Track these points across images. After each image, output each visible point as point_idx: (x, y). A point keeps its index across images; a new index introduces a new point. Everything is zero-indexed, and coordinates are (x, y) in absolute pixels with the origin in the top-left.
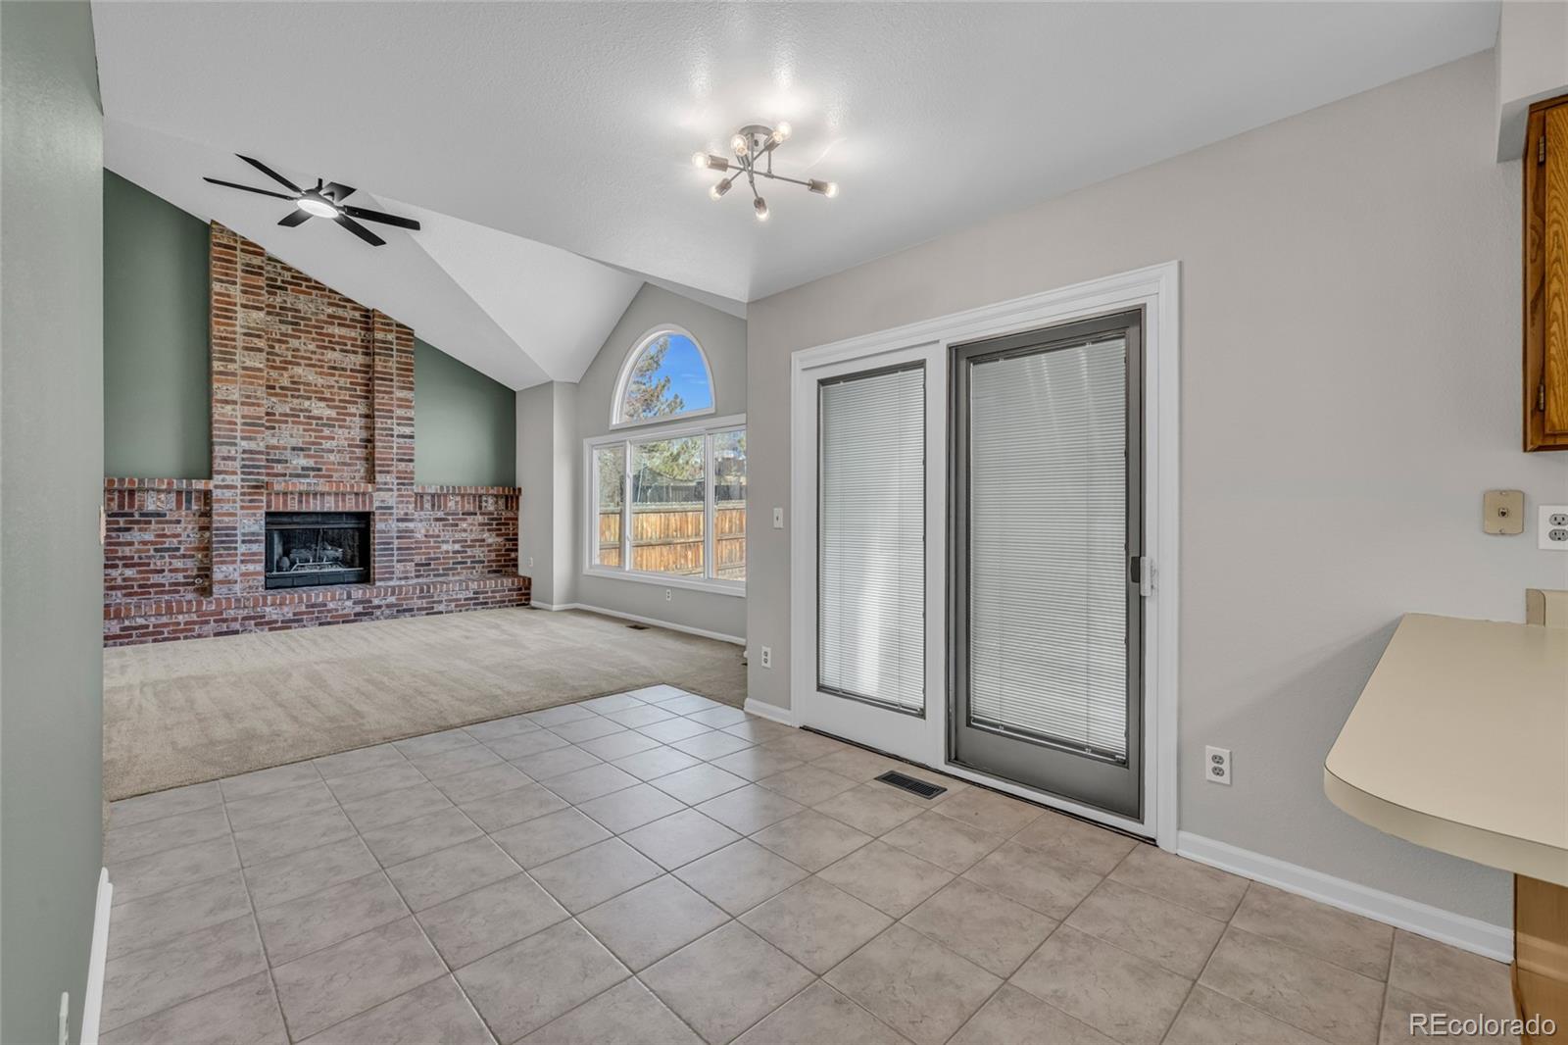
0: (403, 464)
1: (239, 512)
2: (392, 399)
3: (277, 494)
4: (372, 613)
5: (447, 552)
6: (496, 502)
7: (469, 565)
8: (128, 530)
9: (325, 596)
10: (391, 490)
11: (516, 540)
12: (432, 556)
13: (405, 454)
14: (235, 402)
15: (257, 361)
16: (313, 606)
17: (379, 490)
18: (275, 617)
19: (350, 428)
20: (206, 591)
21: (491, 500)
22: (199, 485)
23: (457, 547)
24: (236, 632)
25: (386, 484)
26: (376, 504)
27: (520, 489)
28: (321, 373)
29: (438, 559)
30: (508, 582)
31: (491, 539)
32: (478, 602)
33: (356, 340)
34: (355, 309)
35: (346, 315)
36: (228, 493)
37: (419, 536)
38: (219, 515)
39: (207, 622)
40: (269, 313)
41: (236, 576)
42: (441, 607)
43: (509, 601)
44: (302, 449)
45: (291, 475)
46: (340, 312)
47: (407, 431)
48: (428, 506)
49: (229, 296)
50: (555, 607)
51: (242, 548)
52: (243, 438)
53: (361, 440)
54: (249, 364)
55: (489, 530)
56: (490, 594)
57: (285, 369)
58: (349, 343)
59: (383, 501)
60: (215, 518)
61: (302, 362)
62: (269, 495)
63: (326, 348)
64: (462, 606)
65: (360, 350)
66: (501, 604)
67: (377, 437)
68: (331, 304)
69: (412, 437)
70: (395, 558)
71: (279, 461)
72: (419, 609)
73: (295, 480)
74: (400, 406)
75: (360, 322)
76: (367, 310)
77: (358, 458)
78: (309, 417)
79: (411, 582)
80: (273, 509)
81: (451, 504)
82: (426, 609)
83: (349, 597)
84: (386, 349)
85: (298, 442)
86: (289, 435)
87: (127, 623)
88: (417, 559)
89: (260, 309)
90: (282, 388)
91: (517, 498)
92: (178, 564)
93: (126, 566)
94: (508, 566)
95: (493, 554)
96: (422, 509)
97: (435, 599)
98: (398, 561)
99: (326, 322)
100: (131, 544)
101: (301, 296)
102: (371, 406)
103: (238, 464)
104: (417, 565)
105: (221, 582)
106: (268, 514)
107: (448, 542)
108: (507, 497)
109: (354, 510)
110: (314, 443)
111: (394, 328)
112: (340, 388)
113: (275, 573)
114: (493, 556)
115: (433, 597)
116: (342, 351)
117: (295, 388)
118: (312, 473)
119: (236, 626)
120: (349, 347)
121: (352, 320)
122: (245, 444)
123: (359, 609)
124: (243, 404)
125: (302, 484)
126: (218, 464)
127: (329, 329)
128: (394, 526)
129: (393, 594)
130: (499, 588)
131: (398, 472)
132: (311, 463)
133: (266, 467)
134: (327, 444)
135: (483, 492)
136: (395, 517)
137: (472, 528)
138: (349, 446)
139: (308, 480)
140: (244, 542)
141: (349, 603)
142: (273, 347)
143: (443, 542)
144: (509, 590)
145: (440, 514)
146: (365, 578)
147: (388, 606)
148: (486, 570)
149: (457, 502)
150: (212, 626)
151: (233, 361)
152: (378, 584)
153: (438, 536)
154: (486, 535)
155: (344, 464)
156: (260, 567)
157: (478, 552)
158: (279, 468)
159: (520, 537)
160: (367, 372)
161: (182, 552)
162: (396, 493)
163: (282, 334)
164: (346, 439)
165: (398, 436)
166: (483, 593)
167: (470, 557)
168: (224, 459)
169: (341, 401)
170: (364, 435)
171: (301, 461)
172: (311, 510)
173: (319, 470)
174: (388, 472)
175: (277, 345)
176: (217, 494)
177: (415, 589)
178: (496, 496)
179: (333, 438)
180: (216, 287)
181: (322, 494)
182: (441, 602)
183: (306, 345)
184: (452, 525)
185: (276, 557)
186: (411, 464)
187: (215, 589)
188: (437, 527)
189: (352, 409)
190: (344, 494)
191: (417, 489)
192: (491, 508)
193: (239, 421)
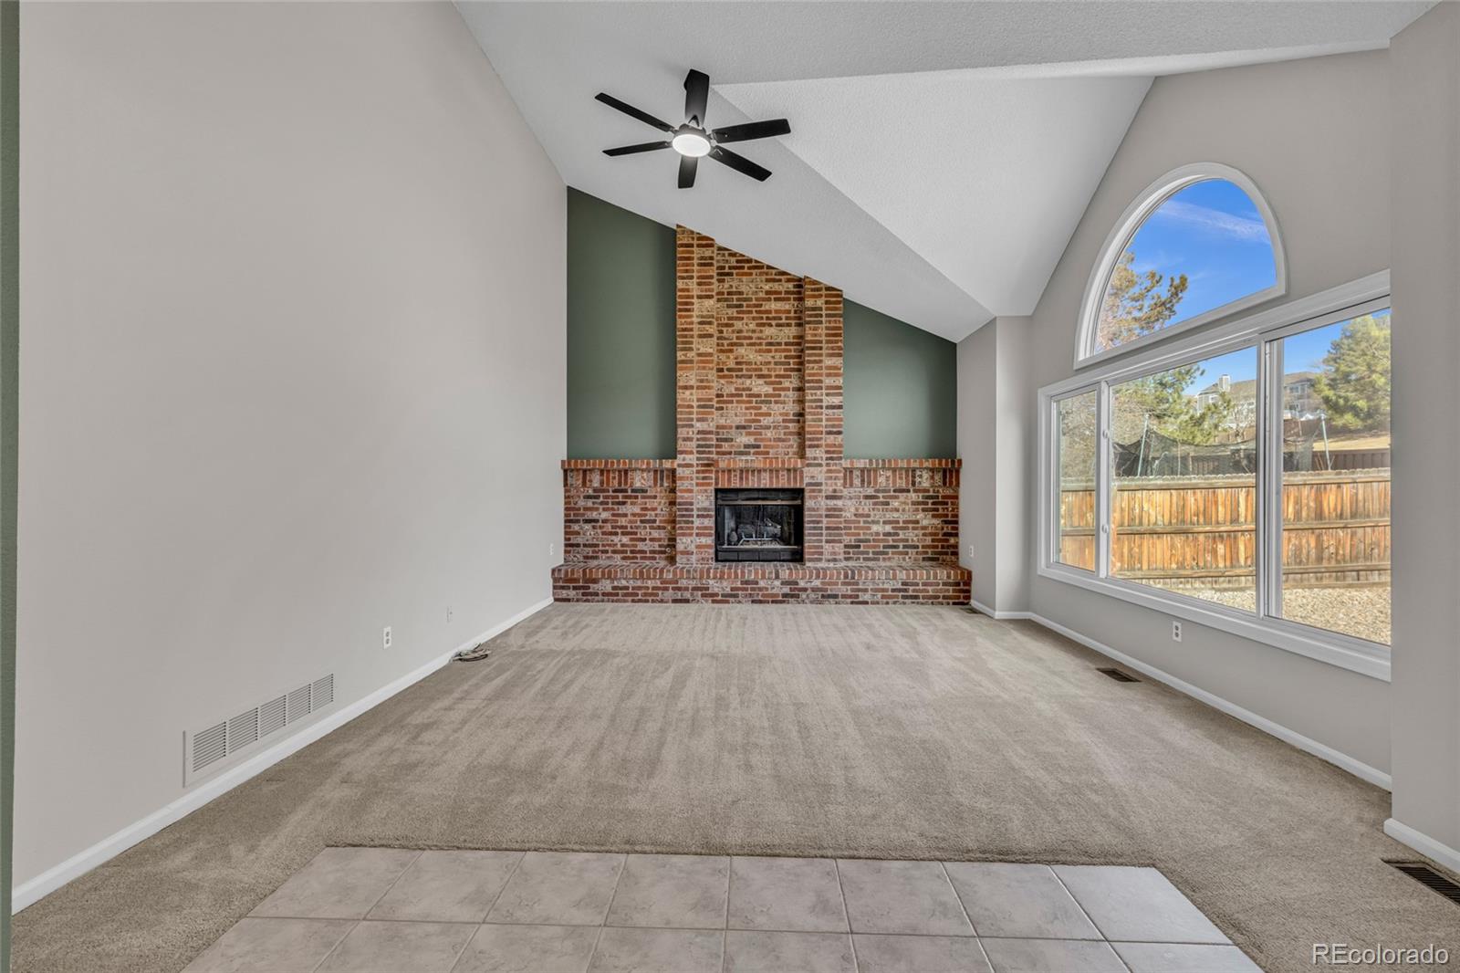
0: (832, 437)
1: (695, 489)
2: (821, 368)
3: (723, 471)
4: (798, 596)
5: (878, 534)
6: (932, 478)
7: (901, 549)
8: (624, 503)
9: (756, 574)
10: (820, 465)
11: (956, 522)
12: (862, 537)
13: (833, 426)
14: (692, 387)
15: (708, 347)
16: (747, 582)
17: (808, 465)
18: (716, 590)
19: (784, 402)
20: (672, 560)
21: (926, 475)
22: (667, 464)
23: (888, 528)
24: (687, 601)
25: (815, 458)
26: (806, 480)
27: (960, 461)
28: (760, 351)
29: (868, 541)
30: (942, 574)
31: (927, 520)
32: (907, 595)
33: (789, 312)
34: (788, 281)
35: (781, 289)
36: (687, 471)
37: (848, 515)
38: (681, 491)
39: (667, 589)
40: (719, 300)
41: (692, 548)
42: (867, 597)
43: (944, 597)
44: (744, 427)
45: (736, 453)
46: (776, 287)
47: (836, 400)
48: (857, 482)
49: (688, 290)
50: (998, 614)
51: (697, 522)
52: (698, 420)
53: (794, 415)
54: (702, 350)
55: (924, 510)
56: (921, 587)
57: (731, 351)
58: (784, 316)
59: (813, 477)
60: (678, 494)
61: (745, 342)
62: (717, 472)
63: (763, 325)
64: (888, 598)
65: (793, 322)
66: (934, 600)
67: (807, 410)
68: (768, 281)
69: (840, 407)
70: (824, 538)
71: (726, 440)
72: (844, 596)
73: (738, 457)
74: (829, 375)
75: (793, 293)
76: (800, 280)
77: (791, 433)
78: (750, 396)
79: (839, 565)
80: (720, 486)
81: (881, 480)
82: (850, 597)
83: (777, 577)
84: (816, 316)
85: (740, 420)
86: (736, 414)
87: (616, 584)
88: (847, 540)
89: (710, 297)
90: (729, 370)
91: (958, 472)
92: (655, 534)
93: (623, 534)
94: (946, 553)
95: (929, 538)
96: (851, 485)
97: (860, 587)
98: (827, 541)
99: (764, 299)
100: (625, 515)
101: (744, 278)
102: (802, 379)
103: (694, 444)
104: (846, 546)
105: (682, 553)
106: (717, 491)
107: (878, 522)
108: (945, 471)
109: (786, 486)
110: (754, 421)
111: (824, 292)
112: (776, 363)
113: (725, 546)
114: (928, 540)
115: (857, 584)
116: (778, 325)
117: (738, 370)
118: (752, 451)
119: (687, 595)
120: (784, 321)
121: (787, 292)
122: (699, 426)
123: (786, 590)
124: (698, 388)
125: (741, 462)
126: (681, 445)
127: (766, 306)
128: (823, 503)
129: (818, 577)
130: (932, 580)
131: (827, 445)
132: (750, 440)
133: (717, 446)
134: (765, 421)
135: (916, 465)
136: (824, 494)
137: (904, 507)
138: (784, 421)
139: (749, 458)
140: (698, 516)
141: (777, 583)
142: (721, 332)
143: (873, 522)
144: (944, 584)
145: (870, 491)
146: (798, 557)
147: (814, 590)
148: (921, 557)
149: (888, 478)
150: (669, 594)
151: (691, 349)
152: (808, 564)
153: (868, 516)
154: (920, 516)
155: (780, 440)
156: (710, 541)
157: (912, 536)
158: (726, 447)
159: (961, 519)
160: (799, 344)
161: (658, 523)
162: (825, 468)
163: (729, 319)
164: (781, 414)
165: (827, 407)
166: (913, 584)
167: (902, 540)
168: (685, 440)
169: (777, 376)
170: (797, 408)
171: (743, 439)
172: (750, 486)
173: (758, 447)
174: (818, 446)
175: (725, 329)
176: (680, 472)
177: (839, 573)
178: (932, 470)
179: (770, 415)
180: (680, 284)
181: (759, 471)
182: (866, 590)
183: (747, 325)
184: (883, 504)
185: (727, 532)
186: (840, 437)
187: (678, 558)
188: (867, 506)
189: (786, 383)
190: (777, 471)
191: (846, 463)
192: (926, 484)
193: (695, 404)
